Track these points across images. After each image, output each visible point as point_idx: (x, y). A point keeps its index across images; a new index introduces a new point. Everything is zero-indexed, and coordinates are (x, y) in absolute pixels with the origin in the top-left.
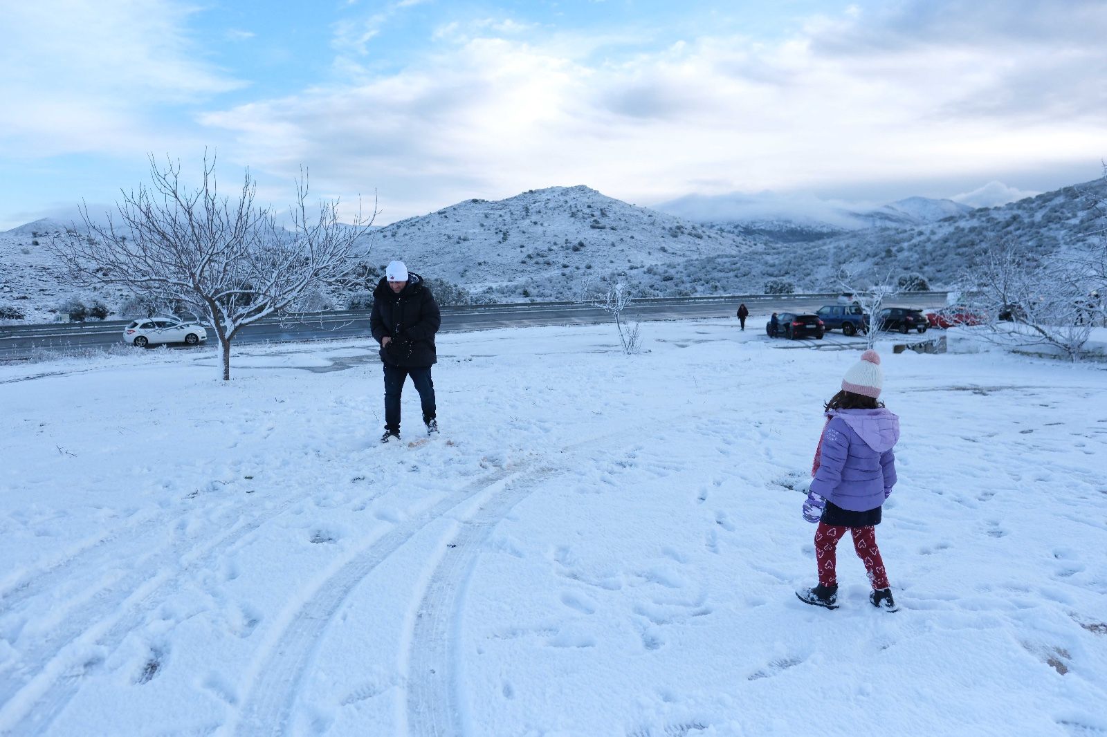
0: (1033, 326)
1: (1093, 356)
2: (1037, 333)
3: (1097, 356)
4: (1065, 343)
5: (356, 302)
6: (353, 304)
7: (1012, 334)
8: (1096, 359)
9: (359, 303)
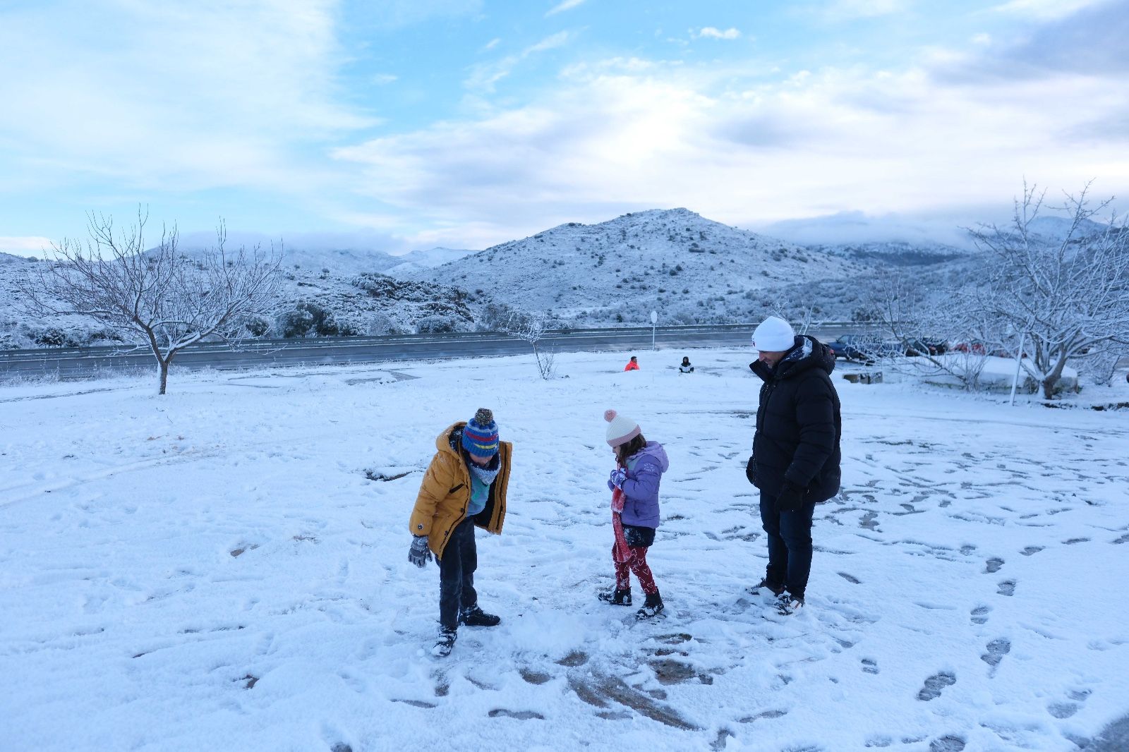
0: (927, 357)
1: (997, 388)
2: (933, 364)
3: (1001, 388)
4: (962, 374)
5: (425, 326)
6: (422, 328)
7: (916, 365)
8: (1001, 390)
9: (428, 328)
